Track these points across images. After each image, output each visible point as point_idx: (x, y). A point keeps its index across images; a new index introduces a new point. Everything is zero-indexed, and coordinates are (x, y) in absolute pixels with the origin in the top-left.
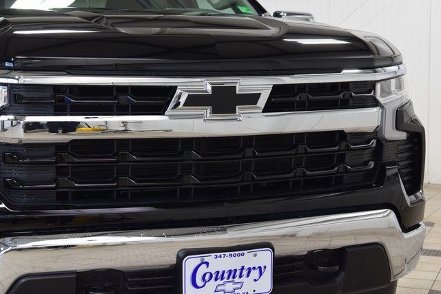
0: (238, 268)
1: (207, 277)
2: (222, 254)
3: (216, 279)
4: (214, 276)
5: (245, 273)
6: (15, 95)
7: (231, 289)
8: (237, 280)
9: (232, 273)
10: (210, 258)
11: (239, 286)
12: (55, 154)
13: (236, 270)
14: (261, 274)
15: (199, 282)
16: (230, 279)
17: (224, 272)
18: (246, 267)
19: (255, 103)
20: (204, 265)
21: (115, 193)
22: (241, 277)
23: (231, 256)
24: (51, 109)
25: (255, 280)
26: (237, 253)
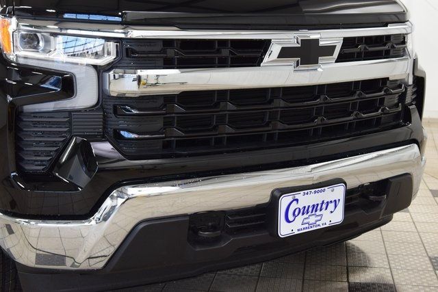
0: (320, 202)
1: (296, 213)
2: (309, 191)
3: (303, 214)
4: (302, 211)
5: (324, 206)
6: (127, 49)
7: (314, 221)
8: (318, 213)
9: (315, 207)
10: (299, 195)
11: (319, 218)
12: (165, 106)
13: (318, 205)
14: (336, 207)
15: (291, 217)
16: (313, 213)
17: (309, 206)
18: (325, 202)
19: (332, 54)
20: (295, 202)
21: (213, 140)
22: (321, 210)
23: (315, 192)
24: (161, 62)
25: (332, 212)
26: (320, 189)
